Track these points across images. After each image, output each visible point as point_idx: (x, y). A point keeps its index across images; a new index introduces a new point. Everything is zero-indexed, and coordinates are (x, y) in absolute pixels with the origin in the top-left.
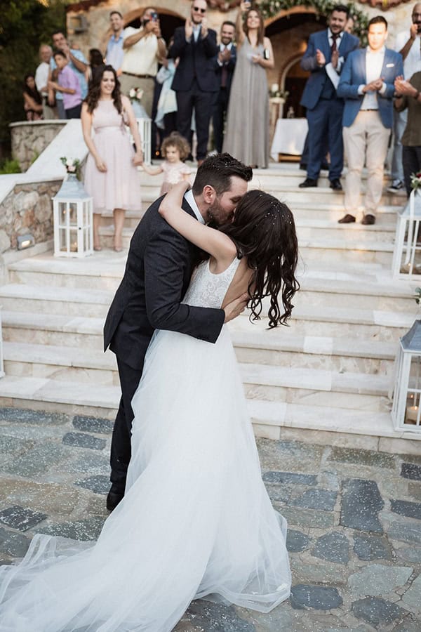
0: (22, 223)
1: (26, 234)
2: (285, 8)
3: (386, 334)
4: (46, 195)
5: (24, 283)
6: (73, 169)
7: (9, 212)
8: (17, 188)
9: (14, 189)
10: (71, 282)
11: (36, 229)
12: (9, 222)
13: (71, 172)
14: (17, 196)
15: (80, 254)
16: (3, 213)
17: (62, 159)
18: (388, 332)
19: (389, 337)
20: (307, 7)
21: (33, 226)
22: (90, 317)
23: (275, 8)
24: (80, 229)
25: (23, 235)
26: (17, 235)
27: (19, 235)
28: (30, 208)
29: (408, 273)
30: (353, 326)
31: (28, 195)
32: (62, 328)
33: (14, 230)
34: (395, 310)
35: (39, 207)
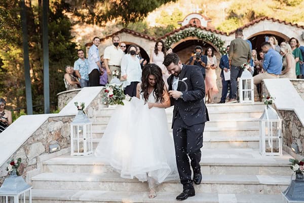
0: (53, 138)
1: (55, 144)
2: (183, 38)
3: (268, 190)
4: (67, 123)
5: (51, 172)
6: (81, 108)
7: (44, 132)
8: (49, 119)
9: (48, 119)
10: (78, 169)
11: (61, 141)
12: (45, 137)
13: (80, 110)
14: (50, 124)
15: (85, 153)
16: (41, 133)
17: (75, 103)
18: (269, 188)
19: (269, 191)
20: (193, 37)
21: (60, 140)
22: (88, 189)
23: (179, 38)
24: (85, 139)
25: (53, 145)
26: (49, 145)
27: (51, 145)
28: (58, 130)
29: (271, 152)
30: (246, 186)
31: (56, 123)
32: (70, 198)
33: (47, 142)
34: (269, 174)
35: (63, 129)
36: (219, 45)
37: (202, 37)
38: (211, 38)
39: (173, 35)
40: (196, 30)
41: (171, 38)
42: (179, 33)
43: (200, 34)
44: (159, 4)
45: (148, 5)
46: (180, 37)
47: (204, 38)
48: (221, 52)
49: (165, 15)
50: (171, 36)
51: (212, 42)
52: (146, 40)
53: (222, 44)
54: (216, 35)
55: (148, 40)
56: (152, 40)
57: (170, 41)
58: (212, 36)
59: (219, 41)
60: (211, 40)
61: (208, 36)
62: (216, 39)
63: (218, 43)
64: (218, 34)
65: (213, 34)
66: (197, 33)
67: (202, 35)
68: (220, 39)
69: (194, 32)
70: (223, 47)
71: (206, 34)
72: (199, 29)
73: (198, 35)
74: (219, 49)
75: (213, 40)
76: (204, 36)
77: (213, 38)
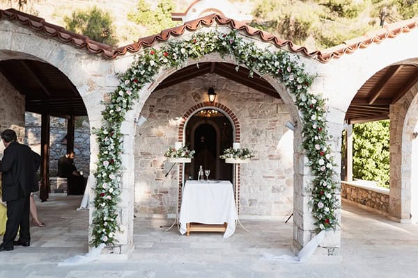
20: (223, 56)
23: (180, 55)
36: (299, 87)
37: (250, 58)
38: (277, 63)
39: (162, 44)
41: (154, 52)
42: (181, 39)
43: (246, 47)
46: (183, 51)
48: (301, 107)
49: (145, 9)
50: (157, 46)
51: (280, 75)
52: (76, 51)
53: (307, 83)
55: (83, 53)
56: (95, 54)
57: (152, 63)
58: (280, 59)
59: (300, 76)
60: (277, 68)
61: (268, 57)
62: (292, 67)
63: (295, 79)
64: (298, 54)
65: (281, 52)
66: (235, 46)
67: (253, 51)
68: (302, 70)
69: (228, 41)
70: (310, 91)
71: (264, 50)
72: (243, 33)
73: (238, 52)
74: (297, 98)
75: (280, 71)
76: (257, 56)
77: (281, 64)
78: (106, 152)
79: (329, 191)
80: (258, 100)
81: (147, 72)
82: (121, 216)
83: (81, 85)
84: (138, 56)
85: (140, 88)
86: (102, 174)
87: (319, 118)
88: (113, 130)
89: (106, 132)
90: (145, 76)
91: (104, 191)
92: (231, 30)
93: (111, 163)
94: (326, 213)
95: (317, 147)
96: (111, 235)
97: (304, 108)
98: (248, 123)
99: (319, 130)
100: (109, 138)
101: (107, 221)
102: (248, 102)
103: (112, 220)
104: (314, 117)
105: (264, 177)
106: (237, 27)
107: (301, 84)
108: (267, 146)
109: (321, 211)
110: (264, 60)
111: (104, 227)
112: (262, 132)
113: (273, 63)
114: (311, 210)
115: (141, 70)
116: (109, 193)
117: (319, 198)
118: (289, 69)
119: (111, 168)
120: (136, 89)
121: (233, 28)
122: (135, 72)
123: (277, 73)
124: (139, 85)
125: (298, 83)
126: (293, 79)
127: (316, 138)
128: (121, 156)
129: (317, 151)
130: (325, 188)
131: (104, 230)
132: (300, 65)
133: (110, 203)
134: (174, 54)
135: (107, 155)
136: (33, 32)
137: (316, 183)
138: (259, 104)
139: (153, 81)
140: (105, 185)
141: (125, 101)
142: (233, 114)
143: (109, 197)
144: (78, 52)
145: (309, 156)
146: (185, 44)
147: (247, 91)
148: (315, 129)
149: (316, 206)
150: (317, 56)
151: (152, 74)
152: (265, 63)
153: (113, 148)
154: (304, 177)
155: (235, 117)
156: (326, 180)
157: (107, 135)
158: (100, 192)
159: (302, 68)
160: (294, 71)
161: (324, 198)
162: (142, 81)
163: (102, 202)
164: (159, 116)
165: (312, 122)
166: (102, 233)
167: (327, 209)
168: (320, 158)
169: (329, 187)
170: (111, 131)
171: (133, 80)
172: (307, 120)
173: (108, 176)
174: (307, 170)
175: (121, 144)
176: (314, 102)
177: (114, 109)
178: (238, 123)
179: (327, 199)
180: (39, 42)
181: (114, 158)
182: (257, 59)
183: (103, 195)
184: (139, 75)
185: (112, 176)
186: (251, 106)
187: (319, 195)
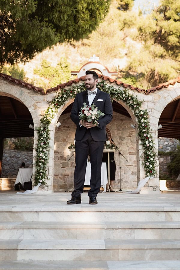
36: (135, 106)
37: (111, 93)
38: (124, 95)
39: (69, 87)
40: (102, 82)
41: (66, 91)
42: (78, 85)
43: (109, 88)
44: (57, 39)
45: (40, 38)
47: (114, 94)
48: (136, 116)
50: (67, 88)
51: (125, 101)
52: (28, 91)
53: (139, 104)
54: (131, 92)
55: (31, 92)
56: (37, 92)
57: (65, 96)
58: (125, 93)
59: (135, 101)
60: (124, 98)
61: (120, 92)
62: (131, 97)
63: (133, 103)
64: (134, 91)
65: (126, 90)
66: (104, 87)
67: (112, 89)
68: (137, 98)
69: (100, 85)
70: (140, 109)
71: (117, 89)
72: (108, 81)
73: (105, 90)
74: (135, 112)
75: (126, 99)
76: (114, 92)
77: (126, 95)
78: (42, 138)
79: (151, 157)
80: (121, 120)
81: (62, 100)
82: (48, 171)
83: (30, 107)
84: (58, 93)
85: (59, 108)
86: (40, 149)
87: (145, 121)
88: (46, 128)
89: (42, 129)
90: (61, 102)
91: (41, 158)
92: (102, 80)
93: (45, 144)
94: (150, 168)
95: (145, 135)
96: (43, 180)
97: (138, 116)
98: (116, 133)
99: (145, 127)
100: (44, 131)
101: (42, 172)
102: (115, 121)
103: (44, 172)
104: (142, 121)
105: (127, 166)
106: (105, 79)
107: (136, 105)
108: (128, 147)
109: (148, 167)
110: (118, 94)
111: (40, 175)
112: (124, 138)
113: (122, 95)
114: (144, 167)
115: (60, 99)
116: (43, 158)
117: (147, 160)
118: (130, 98)
119: (44, 146)
120: (57, 108)
121: (103, 79)
122: (56, 100)
123: (124, 100)
124: (58, 107)
125: (134, 105)
126: (132, 103)
127: (144, 130)
128: (49, 141)
129: (145, 137)
130: (150, 155)
131: (40, 177)
132: (135, 96)
133: (43, 163)
134: (75, 92)
135: (43, 140)
136: (8, 82)
137: (145, 153)
138: (122, 122)
139: (65, 104)
140: (41, 155)
141: (51, 114)
142: (107, 128)
143: (43, 160)
144: (29, 91)
145: (142, 140)
146: (80, 87)
147: (115, 114)
148: (143, 126)
149: (146, 165)
150: (143, 92)
151: (64, 101)
152: (118, 95)
153: (45, 136)
154: (140, 151)
155: (108, 130)
156: (149, 151)
157: (43, 130)
158: (39, 158)
159: (136, 97)
160: (132, 99)
161: (149, 160)
162: (60, 104)
163: (40, 162)
164: (64, 130)
165: (142, 123)
166: (40, 178)
167: (151, 166)
168: (146, 140)
169: (152, 155)
170: (45, 128)
171: (56, 104)
172: (140, 122)
173: (43, 150)
174: (141, 147)
175: (49, 135)
176: (142, 113)
177: (47, 117)
178: (110, 133)
179: (151, 161)
180: (11, 87)
181: (46, 141)
182: (114, 93)
183: (40, 159)
184: (58, 101)
185: (45, 150)
186: (117, 123)
187: (147, 159)
